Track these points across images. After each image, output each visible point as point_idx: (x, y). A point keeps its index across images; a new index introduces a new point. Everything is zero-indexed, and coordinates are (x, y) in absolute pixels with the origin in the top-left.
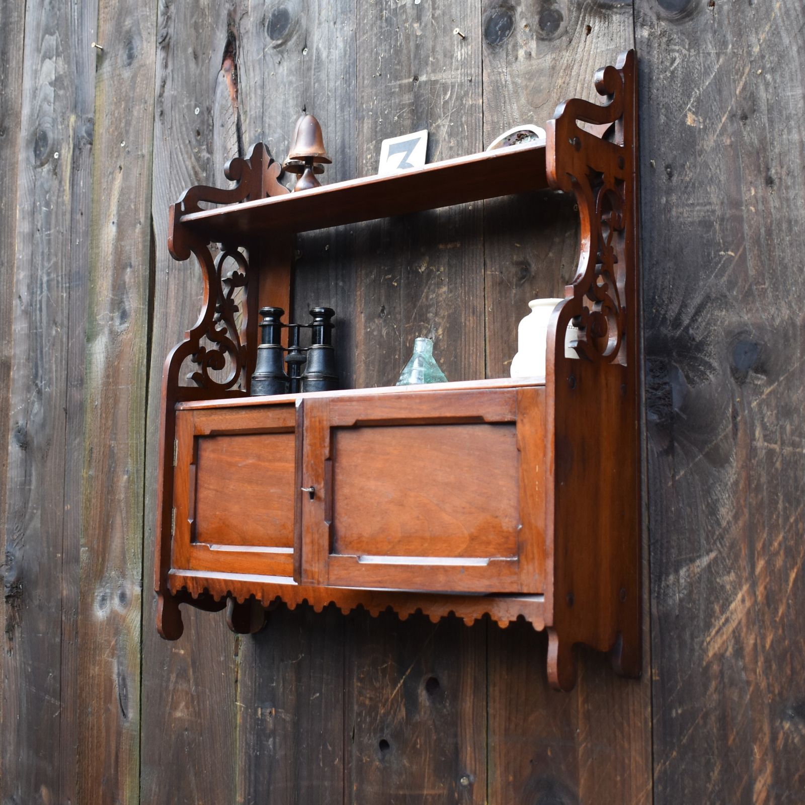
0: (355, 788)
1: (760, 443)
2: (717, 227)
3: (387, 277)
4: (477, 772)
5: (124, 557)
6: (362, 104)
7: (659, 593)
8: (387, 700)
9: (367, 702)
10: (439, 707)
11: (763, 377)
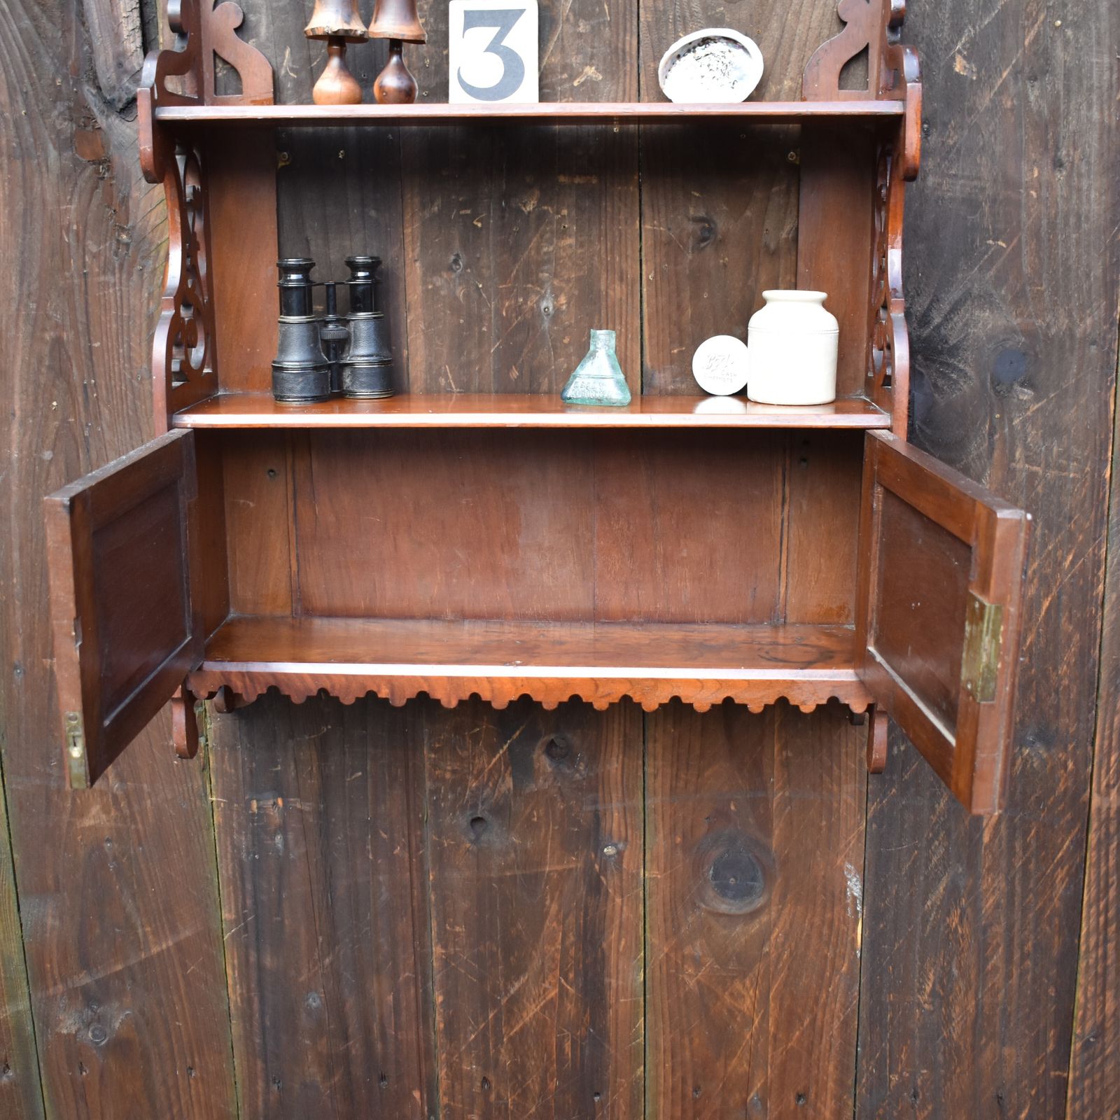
1: (1020, 465)
2: (987, 209)
3: (462, 212)
4: (629, 838)
8: (481, 772)
9: (448, 776)
10: (568, 771)
11: (1029, 392)
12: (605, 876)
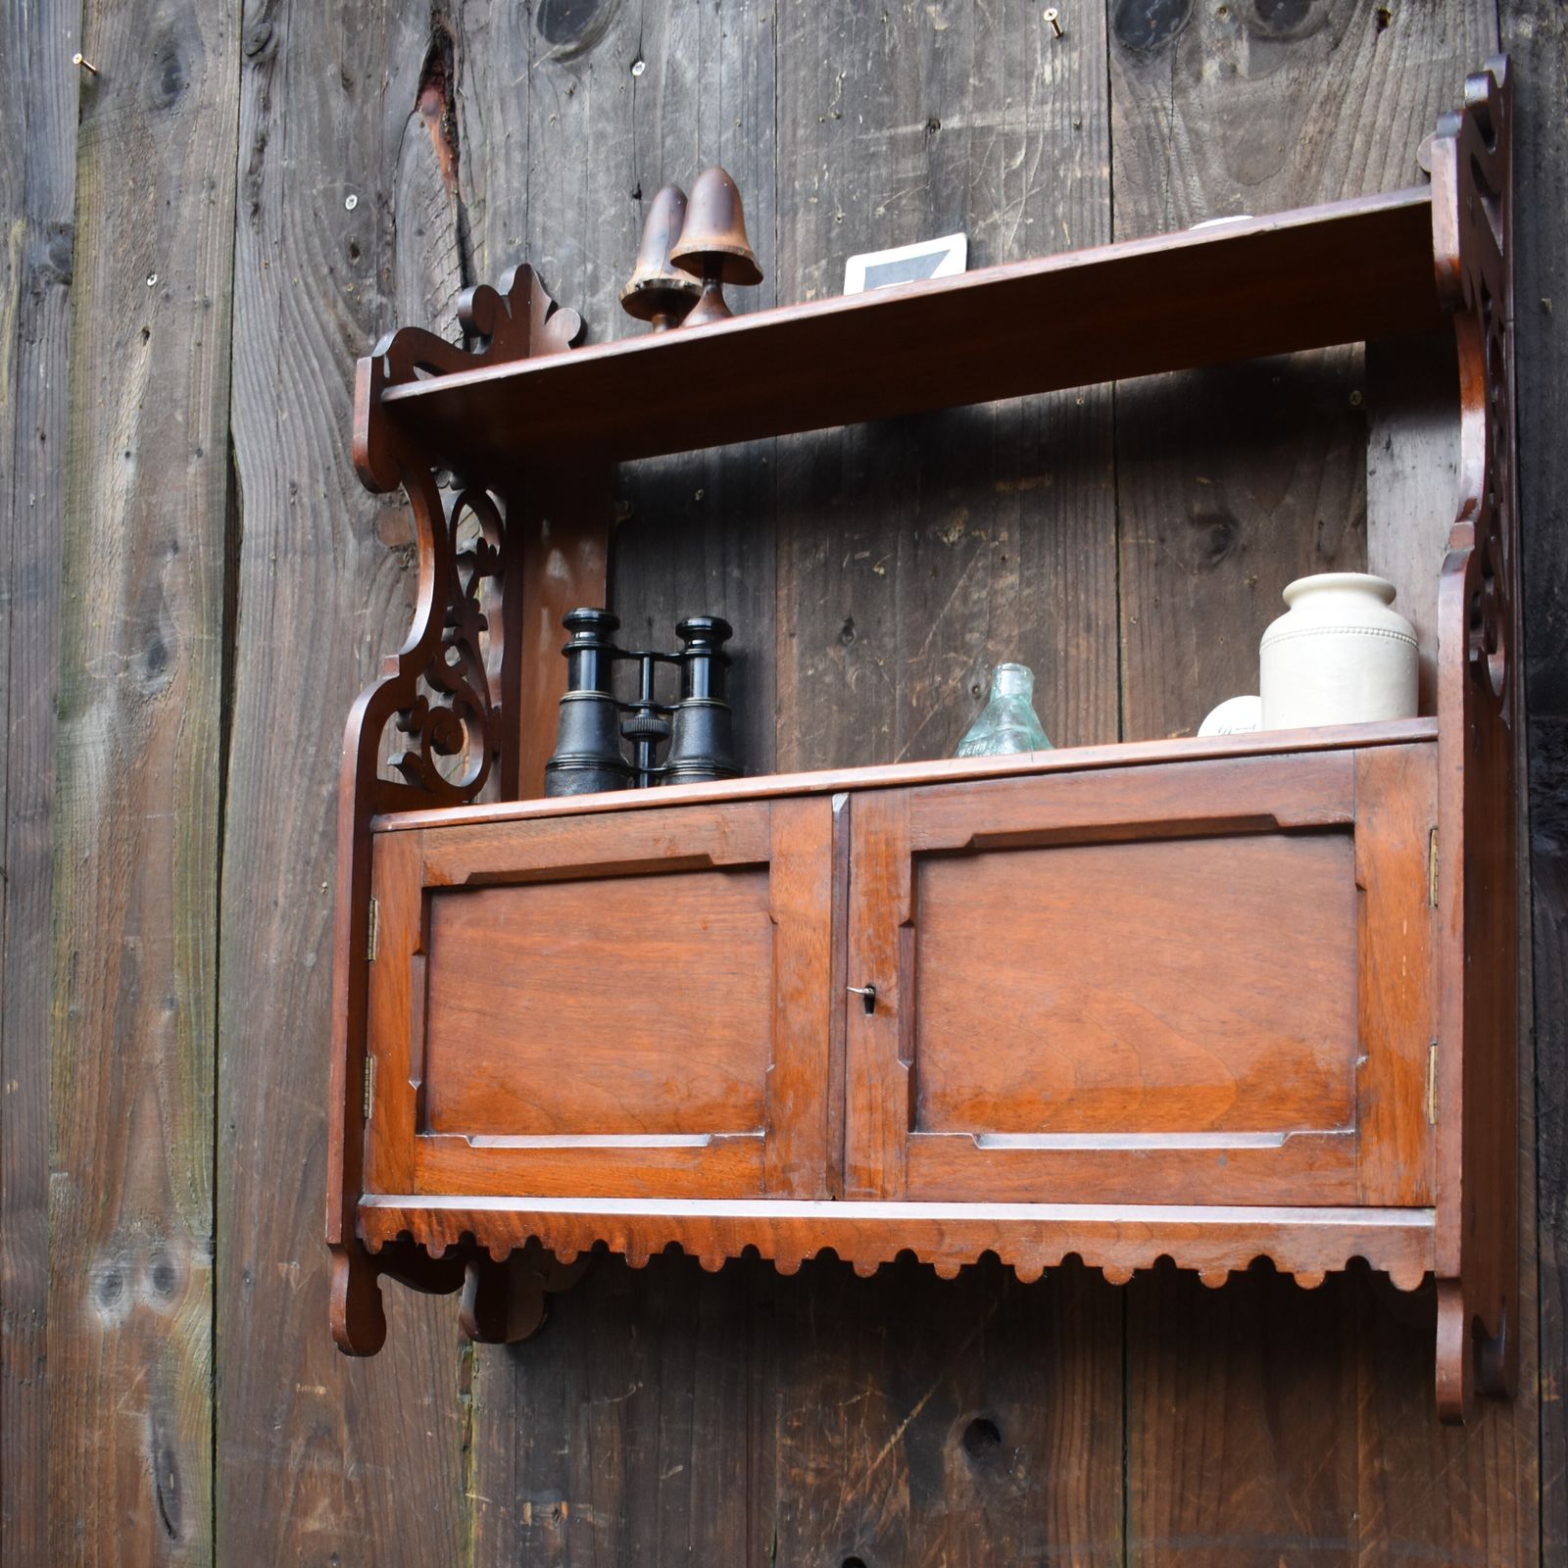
3: (858, 556)
5: (166, 1190)
6: (792, 180)
8: (861, 1473)
9: (810, 1479)
10: (998, 1481)
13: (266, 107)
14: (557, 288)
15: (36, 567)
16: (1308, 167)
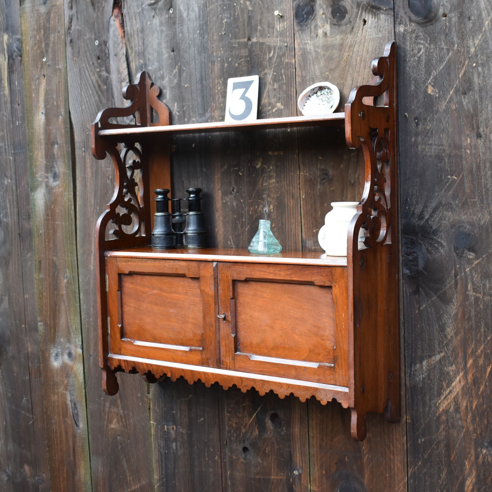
0: (229, 473)
1: (471, 293)
2: (447, 160)
3: (235, 169)
4: (304, 468)
5: (69, 330)
6: (213, 52)
7: (410, 374)
8: (246, 425)
9: (234, 425)
10: (279, 430)
11: (473, 254)
12: (295, 485)
13: (71, 8)
14: (153, 78)
15: (20, 144)
16: (345, 66)
